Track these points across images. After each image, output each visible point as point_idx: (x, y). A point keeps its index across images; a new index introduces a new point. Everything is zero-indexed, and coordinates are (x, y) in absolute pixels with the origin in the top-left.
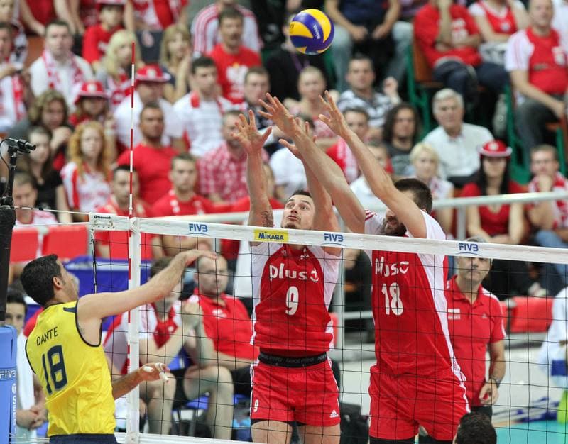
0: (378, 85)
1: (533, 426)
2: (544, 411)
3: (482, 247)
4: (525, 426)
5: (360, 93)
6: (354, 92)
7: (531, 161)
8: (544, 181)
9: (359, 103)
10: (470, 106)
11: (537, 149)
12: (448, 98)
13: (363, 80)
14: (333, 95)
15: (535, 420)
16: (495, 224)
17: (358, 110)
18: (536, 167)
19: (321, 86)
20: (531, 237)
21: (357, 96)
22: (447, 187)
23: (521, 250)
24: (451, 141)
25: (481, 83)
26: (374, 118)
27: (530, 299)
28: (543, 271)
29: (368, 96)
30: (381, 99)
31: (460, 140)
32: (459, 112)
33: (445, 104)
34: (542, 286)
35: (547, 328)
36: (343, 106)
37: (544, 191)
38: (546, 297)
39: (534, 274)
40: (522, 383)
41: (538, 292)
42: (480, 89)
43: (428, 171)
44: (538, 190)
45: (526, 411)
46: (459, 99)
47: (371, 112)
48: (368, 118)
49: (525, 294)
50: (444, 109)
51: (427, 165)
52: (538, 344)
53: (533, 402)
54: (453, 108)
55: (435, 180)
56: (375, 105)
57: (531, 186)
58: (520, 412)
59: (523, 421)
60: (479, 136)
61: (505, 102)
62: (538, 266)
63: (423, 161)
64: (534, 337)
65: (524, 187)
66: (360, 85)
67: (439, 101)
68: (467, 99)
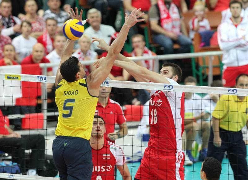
1: (134, 165)
2: (139, 158)
3: (111, 82)
4: (131, 165)
5: (53, 11)
6: (51, 10)
7: (132, 42)
8: (139, 51)
9: (53, 15)
10: (105, 17)
12: (94, 13)
13: (56, 5)
14: (41, 12)
15: (135, 162)
17: (53, 19)
18: (134, 45)
21: (52, 12)
22: (95, 54)
23: (127, 83)
24: (95, 33)
25: (110, 6)
26: (60, 23)
27: (133, 106)
28: (139, 93)
29: (57, 12)
30: (64, 14)
31: (99, 32)
32: (99, 19)
34: (138, 100)
35: (140, 119)
36: (46, 17)
37: (139, 56)
38: (140, 105)
39: (134, 94)
40: (129, 144)
41: (136, 103)
42: (109, 9)
43: (86, 47)
44: (136, 55)
45: (131, 158)
47: (59, 20)
48: (57, 22)
49: (130, 103)
50: (93, 17)
51: (86, 44)
52: (136, 127)
53: (134, 153)
54: (97, 17)
55: (89, 51)
56: (60, 16)
57: (133, 54)
58: (128, 158)
59: (130, 162)
61: (121, 14)
62: (136, 90)
63: (84, 42)
64: (135, 123)
65: (129, 54)
66: (54, 7)
67: (90, 14)
68: (103, 13)
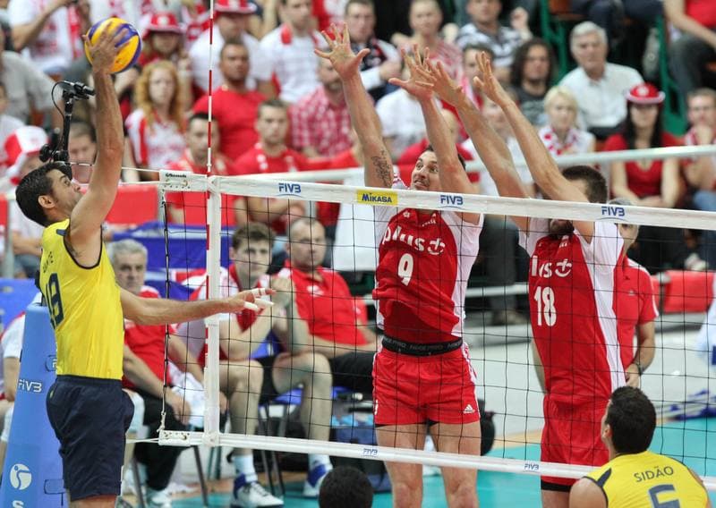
0: (504, 17)
1: (689, 424)
2: (703, 407)
3: (631, 212)
4: (680, 424)
5: (483, 27)
6: (476, 26)
7: (687, 107)
8: (703, 132)
9: (482, 38)
10: (615, 42)
11: (695, 94)
12: (588, 34)
13: (487, 11)
14: (451, 31)
15: (693, 418)
16: (645, 183)
17: (480, 47)
18: (694, 115)
19: (436, 18)
20: (687, 200)
21: (480, 31)
22: (588, 139)
23: (676, 215)
24: (591, 84)
25: (628, 14)
26: (501, 57)
27: (686, 273)
28: (702, 239)
29: (493, 31)
30: (509, 34)
31: (602, 83)
32: (602, 49)
33: (584, 40)
34: (701, 258)
35: (707, 308)
36: (463, 42)
37: (703, 144)
38: (706, 270)
39: (691, 243)
40: (677, 373)
41: (696, 265)
42: (627, 22)
43: (565, 120)
44: (696, 143)
45: (681, 406)
46: (602, 34)
47: (497, 50)
48: (493, 57)
49: (682, 267)
50: (584, 46)
51: (564, 113)
52: (696, 327)
53: (691, 396)
54: (595, 45)
55: (574, 131)
56: (499, 40)
57: (688, 138)
58: (675, 408)
59: (678, 418)
60: (626, 78)
61: (657, 37)
63: (559, 108)
64: (691, 318)
66: (484, 18)
67: (578, 36)
68: (611, 35)
